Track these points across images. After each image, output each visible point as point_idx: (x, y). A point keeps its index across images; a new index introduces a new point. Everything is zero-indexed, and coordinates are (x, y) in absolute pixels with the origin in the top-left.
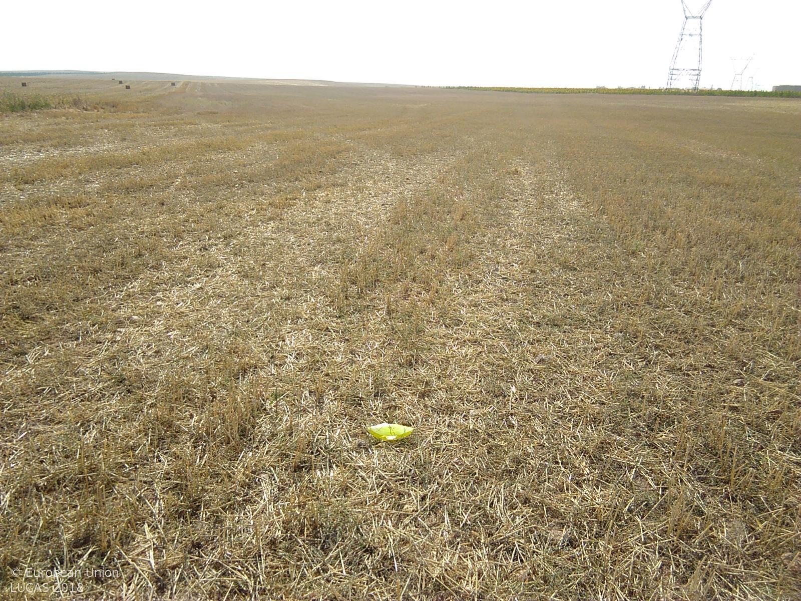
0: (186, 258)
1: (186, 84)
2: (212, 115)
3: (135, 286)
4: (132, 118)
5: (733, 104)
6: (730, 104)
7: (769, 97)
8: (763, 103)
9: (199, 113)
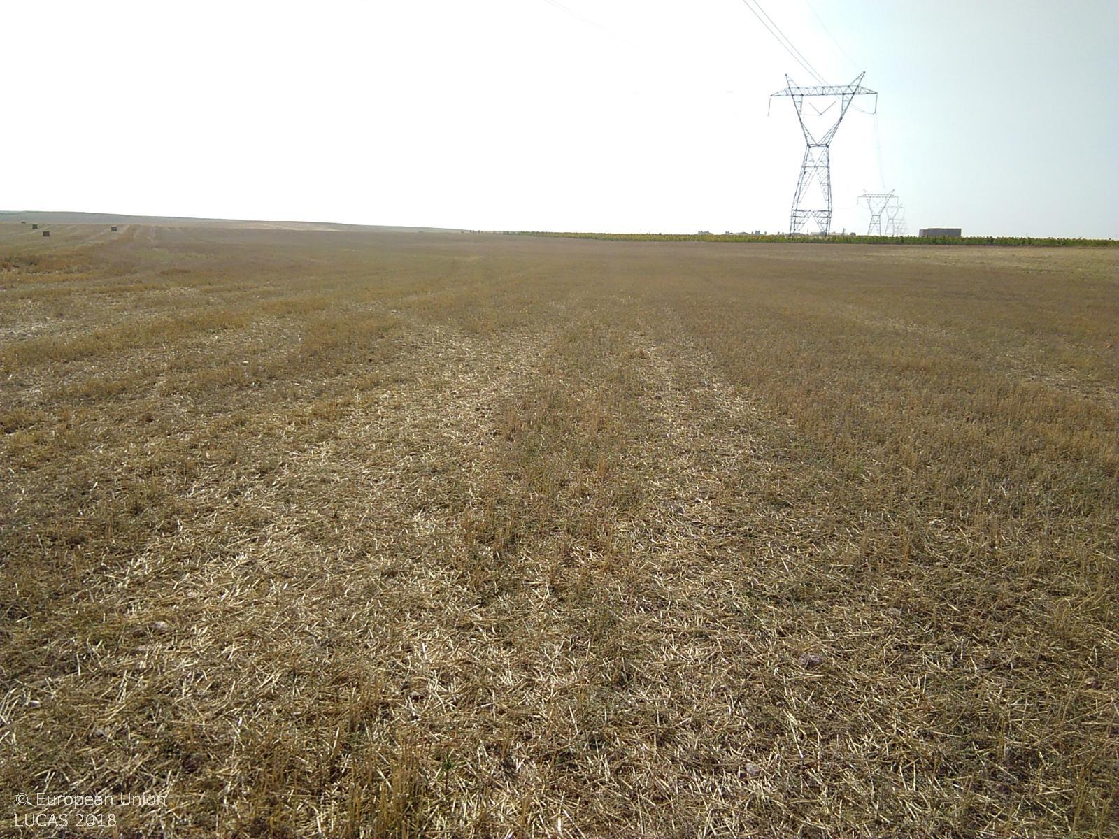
0: (211, 510)
1: (133, 229)
2: (181, 274)
3: (143, 565)
4: (63, 281)
5: (878, 254)
6: (873, 254)
7: (921, 244)
8: (914, 253)
9: (163, 273)
